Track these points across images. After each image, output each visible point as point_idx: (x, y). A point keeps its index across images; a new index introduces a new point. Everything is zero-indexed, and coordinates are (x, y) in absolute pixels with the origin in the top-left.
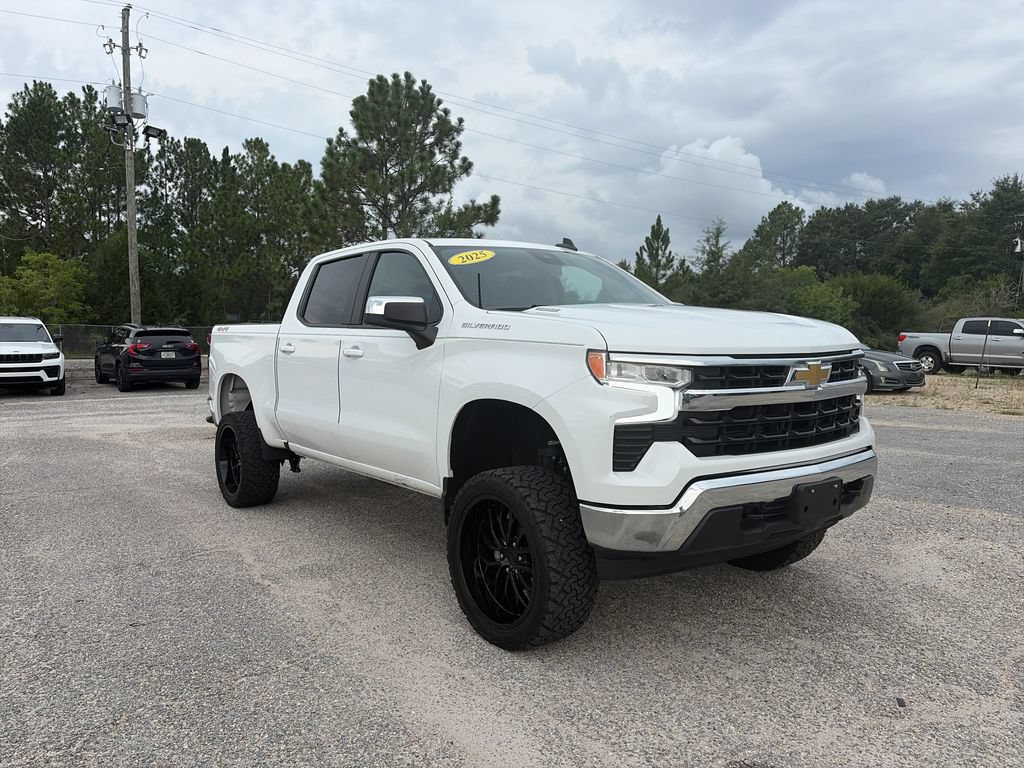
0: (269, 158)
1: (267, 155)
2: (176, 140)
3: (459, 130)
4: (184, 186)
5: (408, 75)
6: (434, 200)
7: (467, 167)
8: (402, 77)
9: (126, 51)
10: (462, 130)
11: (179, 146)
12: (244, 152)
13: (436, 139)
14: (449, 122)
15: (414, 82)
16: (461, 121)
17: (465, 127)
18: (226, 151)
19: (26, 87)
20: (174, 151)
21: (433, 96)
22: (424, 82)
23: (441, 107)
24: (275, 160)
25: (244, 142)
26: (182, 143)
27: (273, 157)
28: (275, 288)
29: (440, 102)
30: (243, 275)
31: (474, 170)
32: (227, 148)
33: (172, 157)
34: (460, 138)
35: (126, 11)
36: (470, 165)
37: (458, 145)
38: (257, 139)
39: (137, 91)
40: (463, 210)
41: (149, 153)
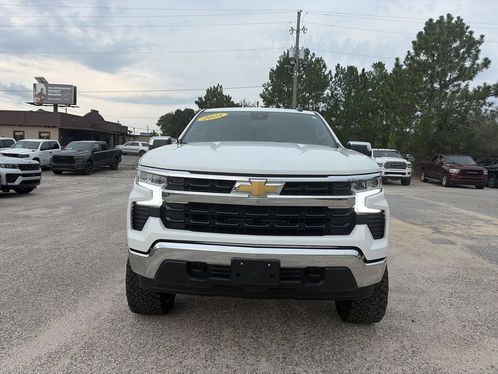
0: (384, 71)
1: (383, 70)
2: (343, 68)
3: (480, 42)
4: (345, 89)
5: (449, 16)
6: (463, 85)
7: (487, 63)
8: (445, 17)
9: (298, 32)
10: (483, 42)
11: (345, 71)
12: (372, 70)
13: (467, 50)
14: (473, 39)
15: (452, 19)
16: (482, 37)
17: (485, 40)
18: (363, 70)
19: (284, 53)
20: (342, 73)
21: (464, 24)
22: (458, 18)
23: (468, 30)
24: (387, 72)
25: (373, 65)
26: (346, 69)
27: (386, 71)
28: (378, 137)
29: (468, 28)
30: (363, 130)
31: (491, 66)
32: (364, 69)
33: (341, 76)
34: (480, 47)
35: (299, 14)
36: (489, 62)
37: (478, 51)
38: (379, 62)
39: (301, 49)
40: (477, 89)
41: (331, 75)
